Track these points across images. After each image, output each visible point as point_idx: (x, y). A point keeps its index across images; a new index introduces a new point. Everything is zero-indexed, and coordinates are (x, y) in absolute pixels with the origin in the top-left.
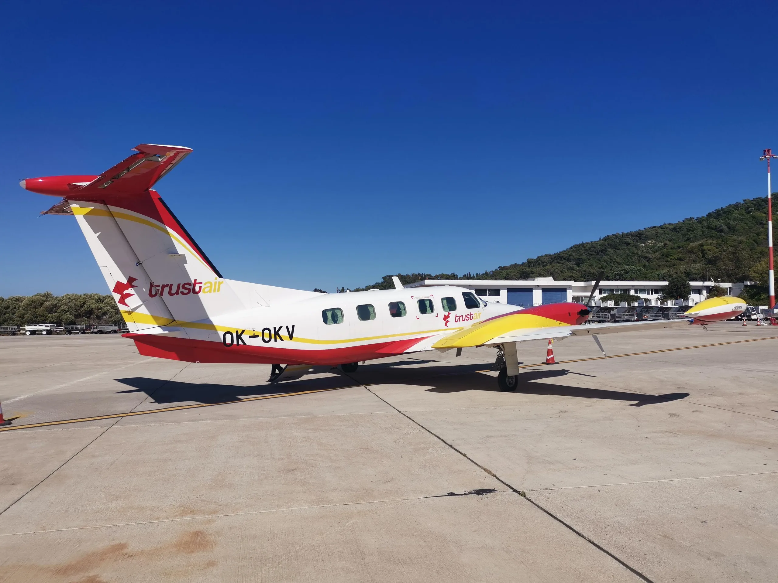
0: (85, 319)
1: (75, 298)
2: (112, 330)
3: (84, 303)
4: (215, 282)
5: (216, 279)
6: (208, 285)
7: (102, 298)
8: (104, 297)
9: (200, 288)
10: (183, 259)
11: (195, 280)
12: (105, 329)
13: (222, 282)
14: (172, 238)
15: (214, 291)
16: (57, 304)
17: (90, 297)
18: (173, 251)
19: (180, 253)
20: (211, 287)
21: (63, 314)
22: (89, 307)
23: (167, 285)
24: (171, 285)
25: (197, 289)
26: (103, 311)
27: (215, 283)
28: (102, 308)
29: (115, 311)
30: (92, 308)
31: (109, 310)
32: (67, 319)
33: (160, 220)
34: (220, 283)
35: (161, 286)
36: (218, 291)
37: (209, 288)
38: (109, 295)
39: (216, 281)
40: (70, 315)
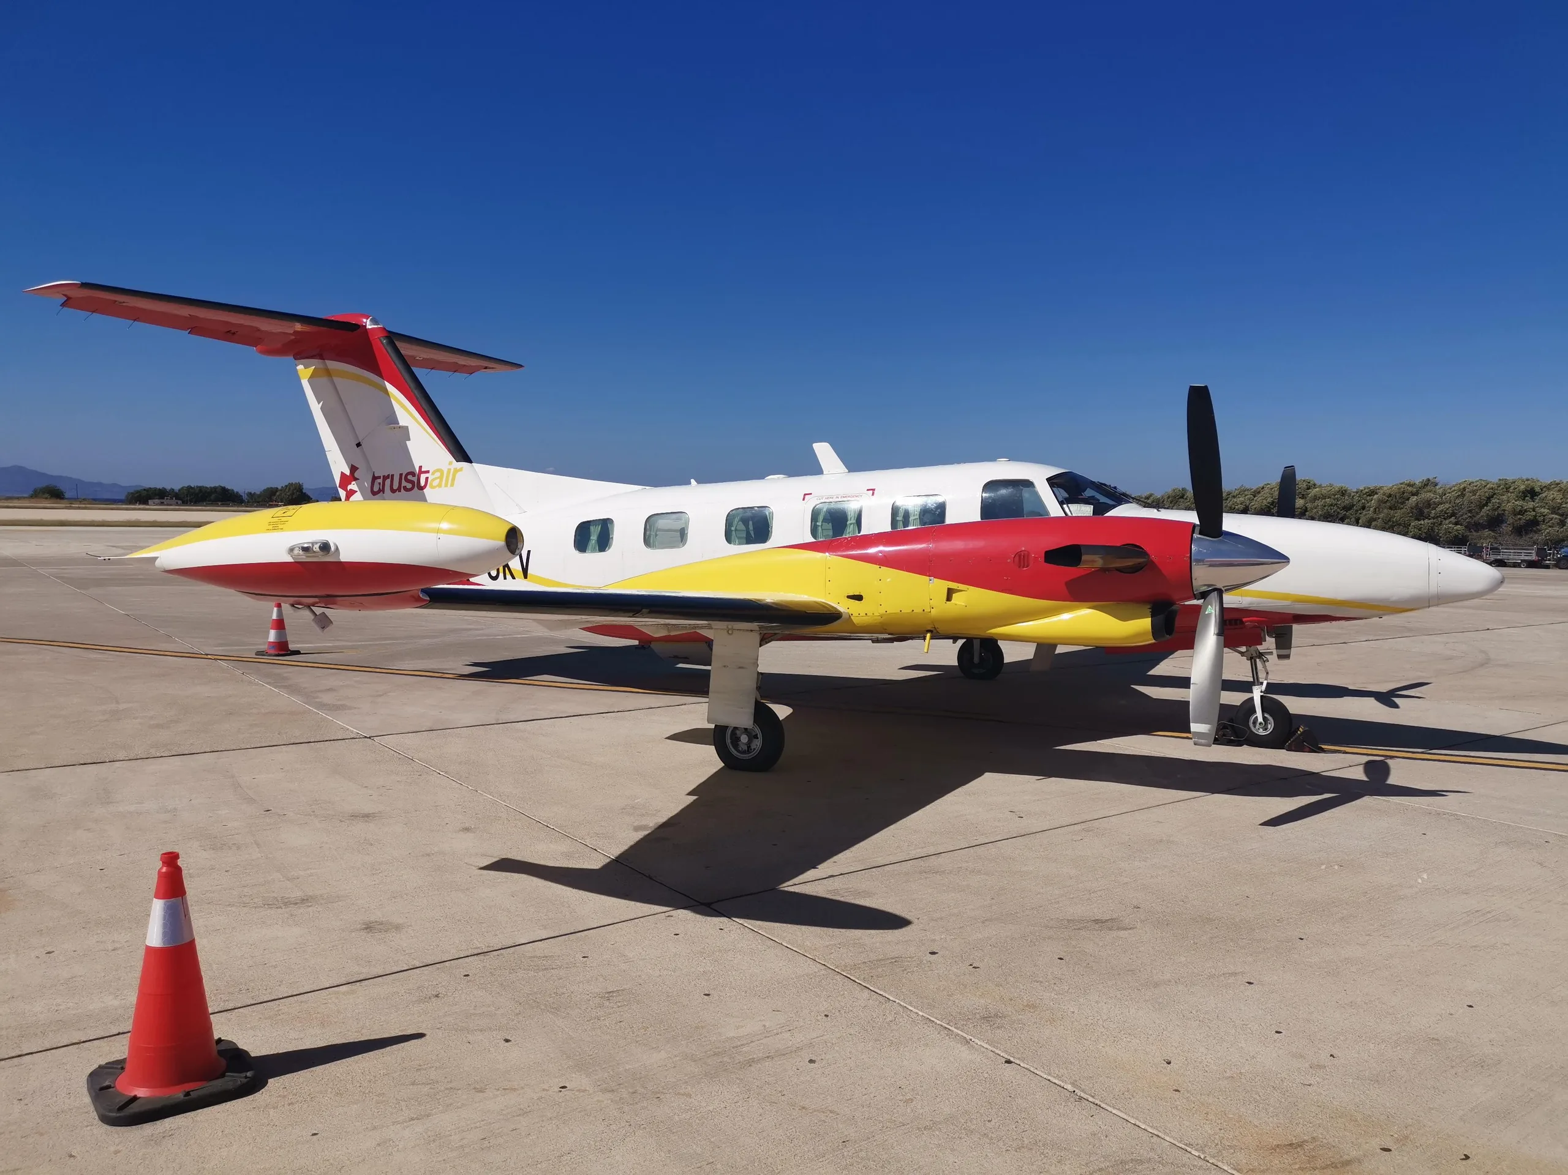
0: (1486, 532)
1: (1475, 488)
2: (1523, 561)
3: (1489, 499)
4: (448, 469)
5: (450, 463)
6: (438, 474)
7: (1537, 489)
8: (1545, 487)
9: (427, 479)
10: (405, 432)
11: (420, 467)
12: (1511, 557)
13: (461, 469)
14: (392, 400)
15: (446, 486)
16: (1431, 499)
17: (1507, 486)
18: (392, 419)
19: (402, 423)
20: (441, 478)
21: (1441, 521)
22: (1499, 507)
23: (388, 477)
24: (393, 476)
25: (422, 483)
26: (1527, 519)
27: (448, 472)
28: (1526, 511)
29: (1559, 517)
30: (1504, 510)
31: (1544, 516)
32: (1447, 531)
33: (380, 374)
34: (456, 471)
35: (382, 477)
36: (452, 485)
37: (439, 480)
38: (1558, 481)
39: (450, 467)
40: (1456, 524)
